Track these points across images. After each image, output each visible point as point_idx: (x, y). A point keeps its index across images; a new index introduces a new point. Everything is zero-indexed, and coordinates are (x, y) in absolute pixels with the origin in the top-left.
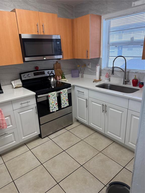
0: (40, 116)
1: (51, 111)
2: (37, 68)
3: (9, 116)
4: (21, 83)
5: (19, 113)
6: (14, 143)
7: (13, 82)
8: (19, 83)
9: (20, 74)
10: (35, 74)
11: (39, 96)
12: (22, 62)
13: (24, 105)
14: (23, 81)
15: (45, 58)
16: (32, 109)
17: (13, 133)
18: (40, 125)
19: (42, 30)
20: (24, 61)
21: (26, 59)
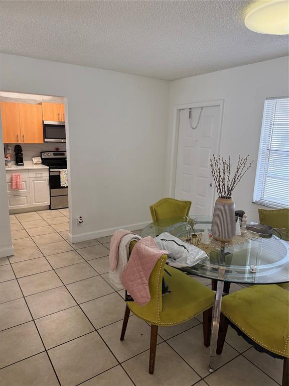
0: (51, 187)
1: (62, 185)
2: (57, 149)
3: (25, 182)
4: (41, 160)
5: (33, 181)
6: (26, 206)
7: (33, 159)
8: (39, 160)
9: (42, 152)
10: (55, 154)
11: (51, 170)
12: (43, 142)
13: (38, 175)
14: (42, 159)
15: (62, 141)
16: (45, 180)
17: (26, 197)
18: (50, 196)
19: (62, 119)
20: (44, 142)
21: (46, 140)
